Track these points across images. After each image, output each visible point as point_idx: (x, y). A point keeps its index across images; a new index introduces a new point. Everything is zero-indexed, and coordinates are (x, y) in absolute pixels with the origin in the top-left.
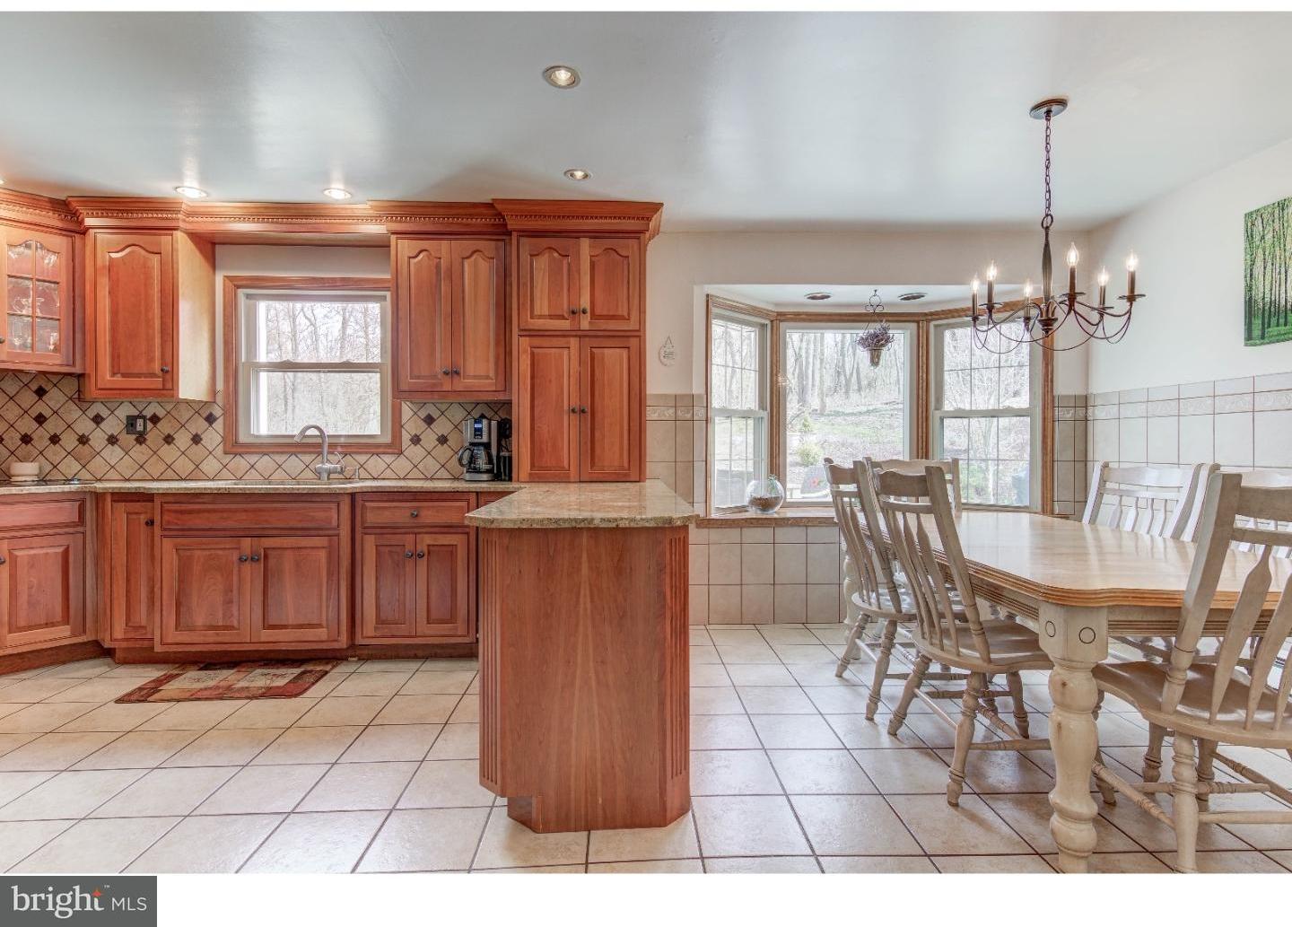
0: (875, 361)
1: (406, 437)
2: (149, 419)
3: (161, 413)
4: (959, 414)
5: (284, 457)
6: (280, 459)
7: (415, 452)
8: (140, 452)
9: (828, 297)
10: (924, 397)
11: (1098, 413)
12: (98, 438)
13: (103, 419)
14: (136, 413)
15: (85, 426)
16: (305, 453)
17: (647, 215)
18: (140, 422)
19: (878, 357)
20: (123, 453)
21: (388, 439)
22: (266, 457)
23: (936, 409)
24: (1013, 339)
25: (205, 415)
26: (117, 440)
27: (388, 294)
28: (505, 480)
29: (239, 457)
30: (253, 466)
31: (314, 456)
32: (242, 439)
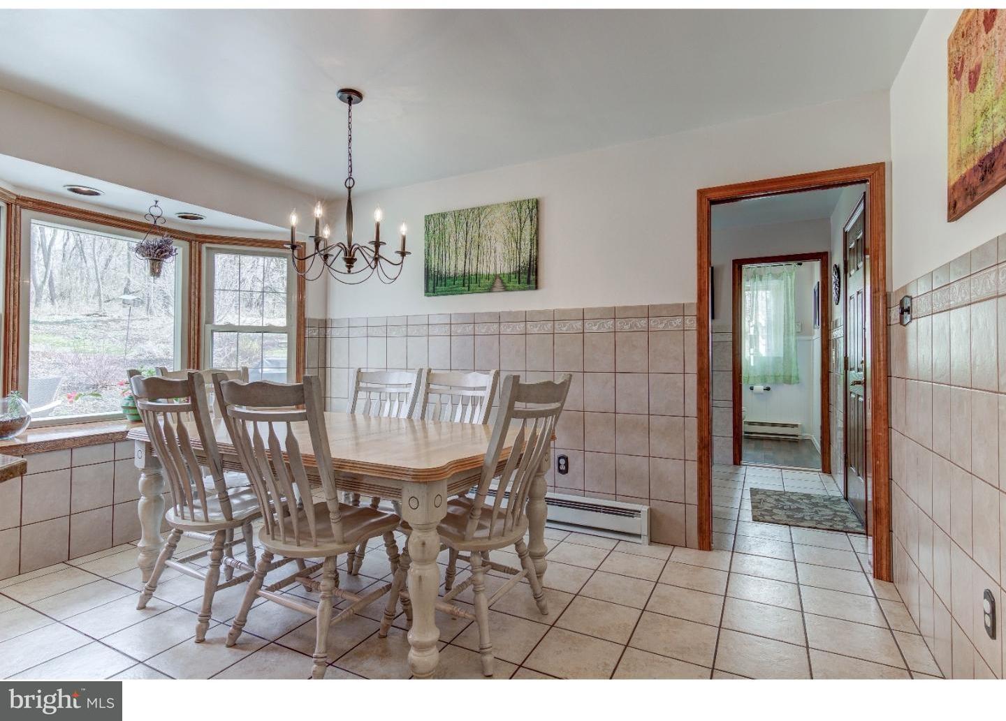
0: (155, 272)
4: (229, 328)
9: (97, 194)
10: (196, 312)
11: (333, 332)
19: (160, 267)
23: (207, 323)
24: (276, 270)
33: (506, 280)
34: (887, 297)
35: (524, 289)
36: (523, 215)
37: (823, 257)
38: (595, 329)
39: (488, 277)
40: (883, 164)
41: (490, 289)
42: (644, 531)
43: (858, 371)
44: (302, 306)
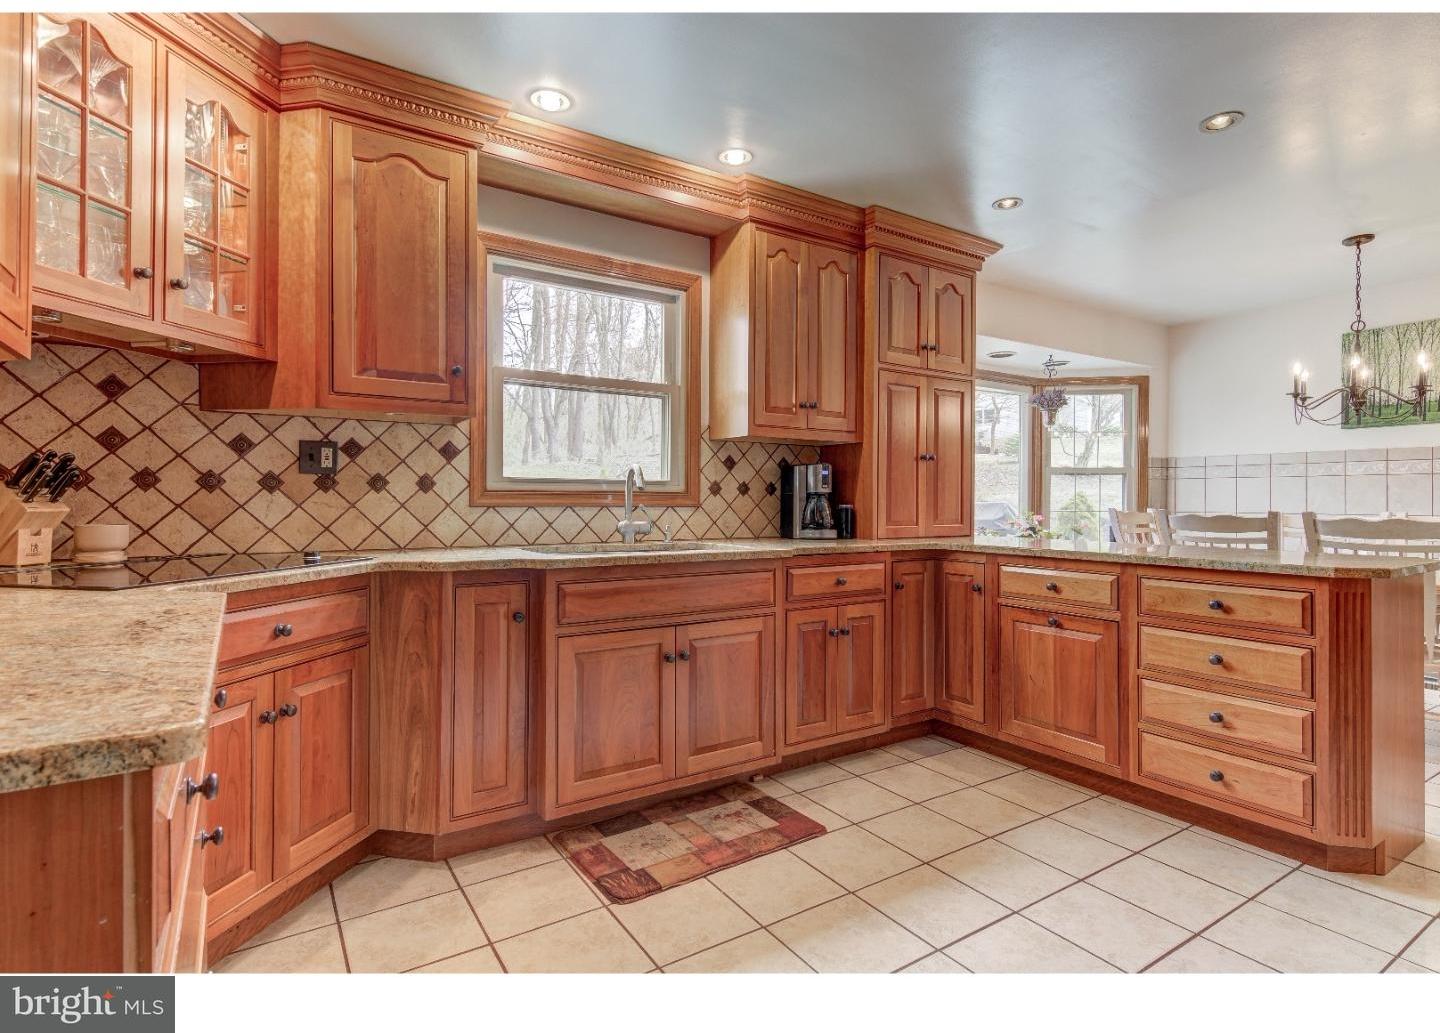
1: (705, 486)
2: (342, 449)
3: (363, 438)
5: (556, 512)
6: (550, 513)
7: (713, 503)
8: (325, 505)
10: (1039, 455)
11: (1179, 473)
12: (241, 478)
13: (251, 445)
14: (318, 437)
15: (213, 455)
16: (583, 505)
17: (980, 253)
18: (326, 452)
20: (291, 506)
21: (680, 487)
22: (531, 511)
25: (440, 445)
26: (281, 482)
27: (682, 295)
28: (846, 538)
29: (491, 512)
30: (512, 525)
31: (596, 510)
32: (491, 484)
44: (1144, 445)
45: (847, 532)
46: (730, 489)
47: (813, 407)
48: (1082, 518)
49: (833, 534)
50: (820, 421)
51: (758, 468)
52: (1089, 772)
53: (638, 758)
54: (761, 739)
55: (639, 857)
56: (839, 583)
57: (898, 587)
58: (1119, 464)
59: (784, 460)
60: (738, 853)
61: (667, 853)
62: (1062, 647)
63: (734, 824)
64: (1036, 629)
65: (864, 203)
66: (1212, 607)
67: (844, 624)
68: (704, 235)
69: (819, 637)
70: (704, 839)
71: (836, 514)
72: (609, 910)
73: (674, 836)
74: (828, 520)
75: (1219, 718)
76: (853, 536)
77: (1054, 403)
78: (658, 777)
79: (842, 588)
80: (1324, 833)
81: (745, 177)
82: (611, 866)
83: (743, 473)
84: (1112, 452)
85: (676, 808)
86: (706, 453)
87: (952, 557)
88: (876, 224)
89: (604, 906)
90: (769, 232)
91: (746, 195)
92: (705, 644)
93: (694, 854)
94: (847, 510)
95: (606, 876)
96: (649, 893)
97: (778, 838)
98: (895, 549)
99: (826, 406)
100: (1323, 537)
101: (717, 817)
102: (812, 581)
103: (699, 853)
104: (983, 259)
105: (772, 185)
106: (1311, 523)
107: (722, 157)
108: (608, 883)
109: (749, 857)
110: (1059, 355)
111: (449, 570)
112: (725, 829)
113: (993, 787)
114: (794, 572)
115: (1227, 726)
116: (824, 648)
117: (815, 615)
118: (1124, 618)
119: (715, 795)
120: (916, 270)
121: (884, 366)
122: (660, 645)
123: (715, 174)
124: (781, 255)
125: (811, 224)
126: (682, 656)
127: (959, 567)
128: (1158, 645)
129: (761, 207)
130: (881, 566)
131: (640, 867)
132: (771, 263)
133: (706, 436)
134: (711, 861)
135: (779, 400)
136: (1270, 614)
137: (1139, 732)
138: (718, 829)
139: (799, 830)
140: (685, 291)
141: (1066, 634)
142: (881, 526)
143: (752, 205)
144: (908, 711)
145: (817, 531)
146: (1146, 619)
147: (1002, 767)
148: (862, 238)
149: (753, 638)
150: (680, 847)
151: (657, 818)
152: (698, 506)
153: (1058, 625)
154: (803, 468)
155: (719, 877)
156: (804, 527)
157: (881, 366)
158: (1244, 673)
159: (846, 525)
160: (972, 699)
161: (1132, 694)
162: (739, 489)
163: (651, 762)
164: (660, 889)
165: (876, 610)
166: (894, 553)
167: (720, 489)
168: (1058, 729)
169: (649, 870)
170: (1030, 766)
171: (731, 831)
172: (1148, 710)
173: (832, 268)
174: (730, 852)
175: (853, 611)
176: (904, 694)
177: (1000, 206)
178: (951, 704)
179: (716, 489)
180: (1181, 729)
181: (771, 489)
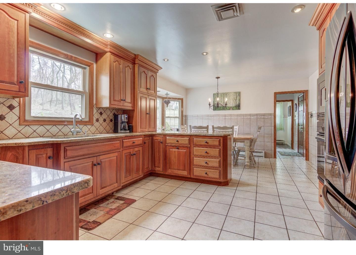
1: (95, 119)
5: (50, 126)
6: (48, 127)
7: (97, 124)
11: (188, 118)
16: (59, 125)
21: (87, 120)
22: (42, 126)
27: (88, 68)
29: (27, 127)
30: (35, 131)
31: (63, 126)
32: (27, 118)
33: (233, 108)
34: (308, 113)
35: (237, 110)
36: (237, 95)
37: (292, 101)
38: (253, 118)
39: (229, 107)
40: (308, 90)
41: (229, 109)
42: (264, 155)
43: (302, 126)
44: (182, 112)
45: (131, 131)
46: (101, 120)
47: (124, 100)
48: (167, 127)
49: (128, 131)
50: (126, 104)
51: (108, 115)
52: (183, 177)
53: (87, 193)
54: (117, 182)
55: (91, 218)
56: (133, 143)
57: (145, 143)
58: (178, 116)
59: (114, 113)
60: (118, 210)
61: (98, 216)
62: (179, 153)
63: (113, 204)
64: (174, 150)
65: (136, 53)
66: (205, 142)
67: (135, 153)
68: (94, 53)
69: (129, 156)
70: (107, 210)
71: (129, 126)
72: (88, 232)
73: (98, 211)
74: (127, 128)
75: (206, 163)
76: (133, 132)
77: (168, 103)
78: (92, 197)
79: (134, 144)
80: (222, 180)
81: (109, 41)
82: (84, 223)
83: (104, 116)
84: (177, 113)
85: (96, 205)
86: (95, 111)
87: (156, 136)
88: (138, 59)
89: (86, 232)
90: (114, 56)
91: (109, 45)
92: (104, 160)
93: (106, 213)
94: (131, 126)
95: (84, 225)
96: (98, 225)
97: (126, 205)
98: (144, 134)
99: (127, 101)
100: (215, 130)
101: (108, 204)
102: (127, 143)
103: (108, 213)
104: (158, 70)
105: (116, 45)
106: (213, 127)
107: (105, 35)
108: (85, 227)
109: (121, 210)
110: (169, 93)
111: (26, 145)
112: (112, 206)
113: (166, 184)
114: (124, 141)
115: (208, 164)
116: (130, 158)
117: (128, 151)
118: (191, 146)
119: (105, 199)
120: (146, 71)
121: (140, 92)
122: (93, 162)
123: (101, 38)
124: (117, 62)
125: (124, 56)
126: (99, 164)
127: (157, 138)
128: (196, 150)
129: (112, 49)
130: (141, 138)
131: (93, 220)
132: (115, 64)
133: (95, 106)
134: (111, 214)
135: (117, 98)
136: (214, 143)
137: (193, 168)
138: (110, 206)
139: (130, 202)
140: (89, 67)
141: (180, 150)
142: (139, 129)
143: (110, 48)
144: (146, 171)
145: (125, 131)
146: (194, 146)
147: (167, 180)
148: (135, 61)
149: (115, 158)
150: (102, 213)
151: (91, 208)
152: (92, 125)
153: (178, 149)
154: (121, 115)
155: (115, 217)
156: (121, 130)
157: (139, 92)
158: (210, 154)
159: (131, 129)
160: (160, 166)
161: (192, 161)
162: (103, 120)
163: (90, 193)
164: (100, 224)
165: (140, 149)
166: (144, 135)
167: (98, 120)
168: (178, 170)
169: (95, 220)
170: (172, 179)
171: (114, 206)
172: (195, 163)
173: (128, 67)
174: (115, 211)
175: (136, 149)
176: (146, 167)
177: (164, 60)
178: (155, 168)
179: (97, 120)
180: (200, 166)
181: (111, 121)
